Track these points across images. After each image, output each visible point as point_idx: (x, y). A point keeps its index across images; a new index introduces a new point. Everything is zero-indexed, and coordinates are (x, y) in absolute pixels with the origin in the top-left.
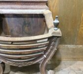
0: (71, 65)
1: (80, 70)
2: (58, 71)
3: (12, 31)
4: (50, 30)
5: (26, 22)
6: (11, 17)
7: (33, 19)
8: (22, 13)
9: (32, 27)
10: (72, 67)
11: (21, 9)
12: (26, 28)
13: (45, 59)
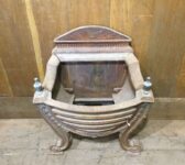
0: (162, 127)
1: (176, 135)
2: (144, 137)
3: (74, 82)
4: (137, 92)
10: (164, 130)
13: (129, 128)
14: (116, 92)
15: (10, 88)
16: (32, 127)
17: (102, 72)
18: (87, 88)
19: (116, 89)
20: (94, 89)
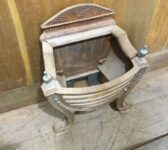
14: (101, 64)
16: (24, 117)
18: (76, 66)
19: (101, 61)
20: (82, 65)
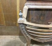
5: (43, 14)
6: (34, 10)
7: (48, 12)
8: (42, 8)
9: (46, 17)
11: (41, 5)
12: (42, 18)
15: (5, 22)
17: (44, 15)
